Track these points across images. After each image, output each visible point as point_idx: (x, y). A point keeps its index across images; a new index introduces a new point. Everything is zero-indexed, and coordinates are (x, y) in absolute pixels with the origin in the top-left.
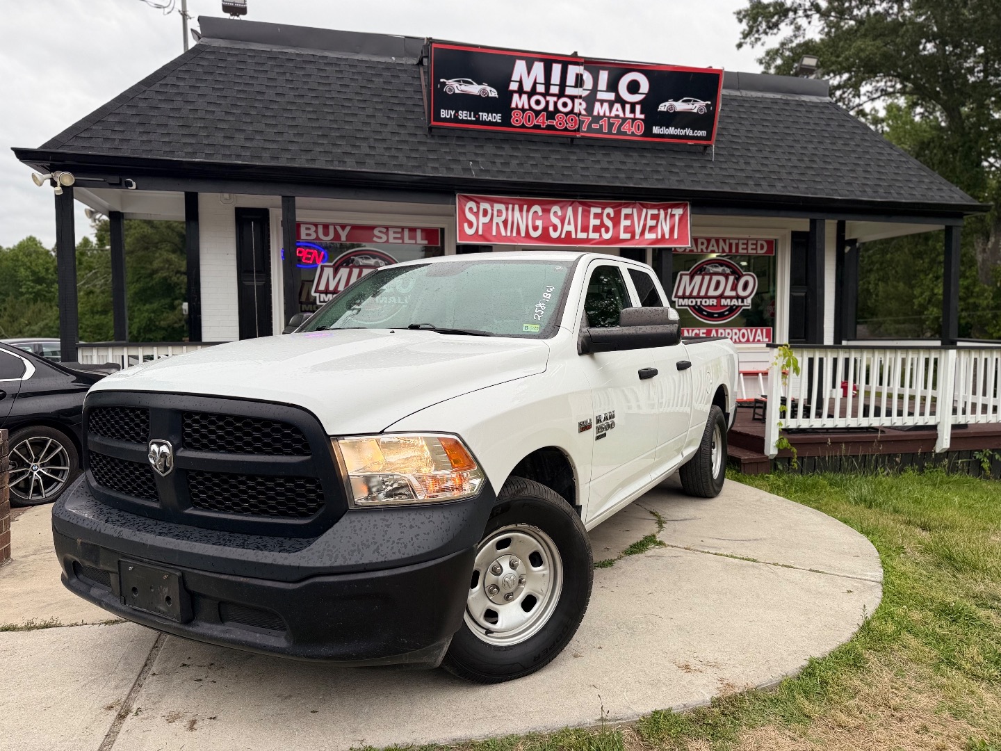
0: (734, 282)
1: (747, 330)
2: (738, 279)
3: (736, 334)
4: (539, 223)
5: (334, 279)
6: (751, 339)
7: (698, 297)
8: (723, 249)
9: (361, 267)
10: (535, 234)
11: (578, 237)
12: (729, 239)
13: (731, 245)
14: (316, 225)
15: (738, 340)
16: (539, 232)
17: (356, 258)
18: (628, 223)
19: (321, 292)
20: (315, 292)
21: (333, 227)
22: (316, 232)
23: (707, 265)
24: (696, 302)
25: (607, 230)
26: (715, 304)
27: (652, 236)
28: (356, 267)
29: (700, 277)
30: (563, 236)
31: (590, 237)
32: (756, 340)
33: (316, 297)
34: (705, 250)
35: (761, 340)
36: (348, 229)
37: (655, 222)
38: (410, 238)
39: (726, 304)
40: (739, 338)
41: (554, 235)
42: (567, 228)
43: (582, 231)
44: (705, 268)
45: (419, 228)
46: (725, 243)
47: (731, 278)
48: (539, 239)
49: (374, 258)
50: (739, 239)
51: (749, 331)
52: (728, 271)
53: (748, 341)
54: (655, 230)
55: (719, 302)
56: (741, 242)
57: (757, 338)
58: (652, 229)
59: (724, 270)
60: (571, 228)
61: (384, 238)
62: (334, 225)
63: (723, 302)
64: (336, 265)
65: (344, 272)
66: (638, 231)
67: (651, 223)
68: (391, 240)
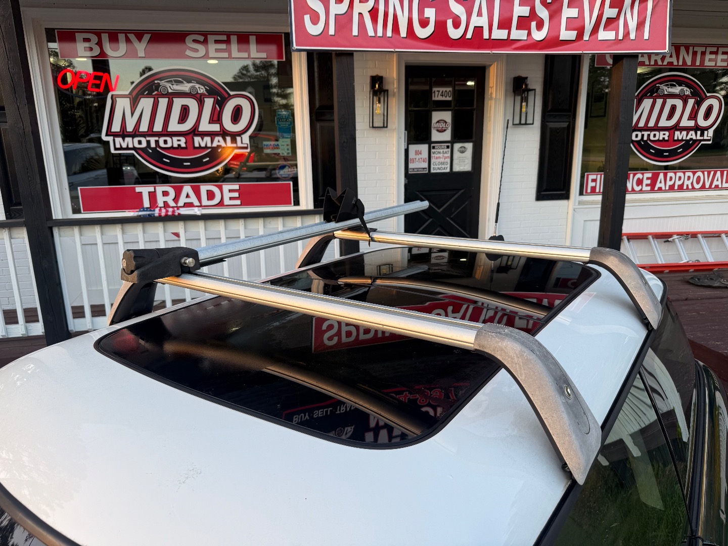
0: (693, 107)
1: (703, 172)
2: (699, 104)
3: (689, 178)
4: (430, 13)
5: (132, 114)
6: (707, 186)
7: (646, 128)
8: (684, 59)
9: (171, 96)
10: (423, 33)
11: (492, 38)
12: (694, 45)
13: (695, 53)
14: (98, 33)
15: (690, 187)
16: (430, 29)
17: (162, 83)
18: (573, 13)
19: (115, 135)
20: (107, 135)
21: (124, 35)
22: (100, 44)
23: (661, 83)
24: (643, 135)
25: (540, 26)
26: (666, 138)
27: (609, 35)
28: (163, 96)
29: (650, 101)
30: (469, 36)
31: (512, 38)
32: (713, 186)
33: (108, 142)
34: (660, 63)
35: (720, 186)
36: (147, 37)
37: (617, 10)
38: (239, 51)
39: (680, 138)
40: (692, 184)
41: (454, 34)
42: (476, 21)
43: (500, 27)
44: (659, 88)
45: (253, 34)
46: (688, 53)
47: (691, 102)
48: (429, 40)
49: (189, 82)
50: (706, 46)
51: (706, 173)
52: (688, 92)
53: (703, 187)
54: (615, 24)
55: (672, 136)
56: (709, 50)
57: (715, 183)
58: (611, 23)
59: (682, 90)
60: (483, 22)
61: (201, 49)
62: (126, 32)
63: (678, 135)
64: (134, 94)
65: (146, 104)
66: (589, 27)
67: (610, 12)
68: (212, 53)
